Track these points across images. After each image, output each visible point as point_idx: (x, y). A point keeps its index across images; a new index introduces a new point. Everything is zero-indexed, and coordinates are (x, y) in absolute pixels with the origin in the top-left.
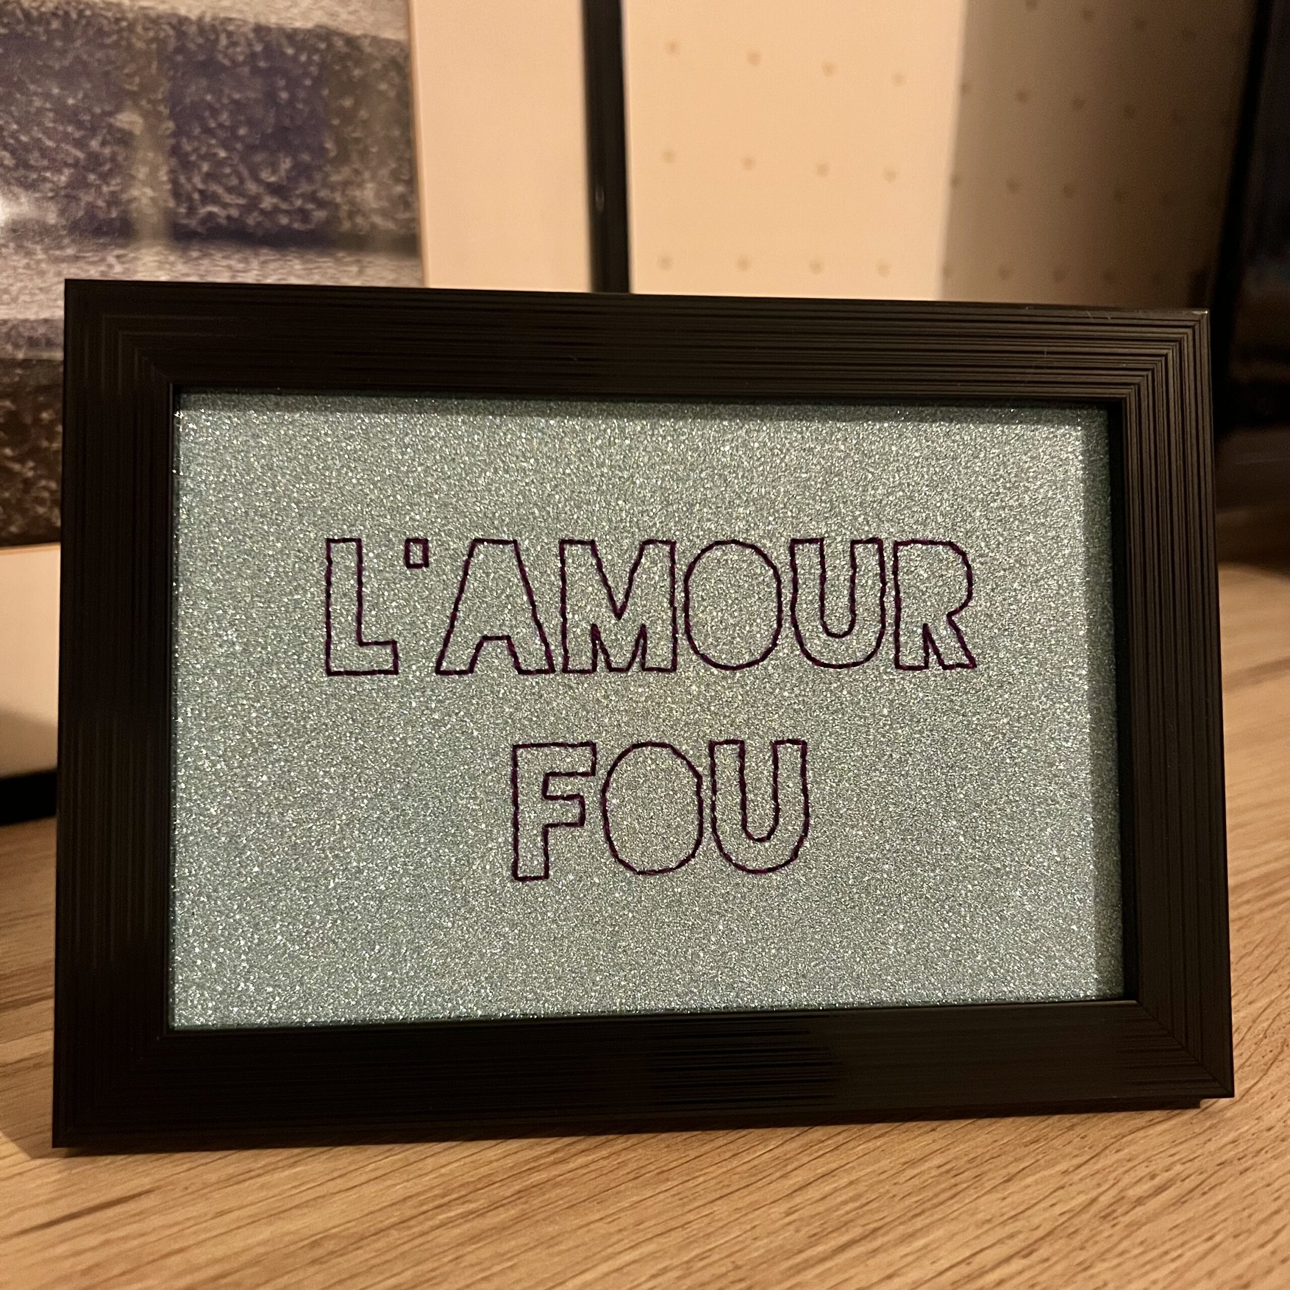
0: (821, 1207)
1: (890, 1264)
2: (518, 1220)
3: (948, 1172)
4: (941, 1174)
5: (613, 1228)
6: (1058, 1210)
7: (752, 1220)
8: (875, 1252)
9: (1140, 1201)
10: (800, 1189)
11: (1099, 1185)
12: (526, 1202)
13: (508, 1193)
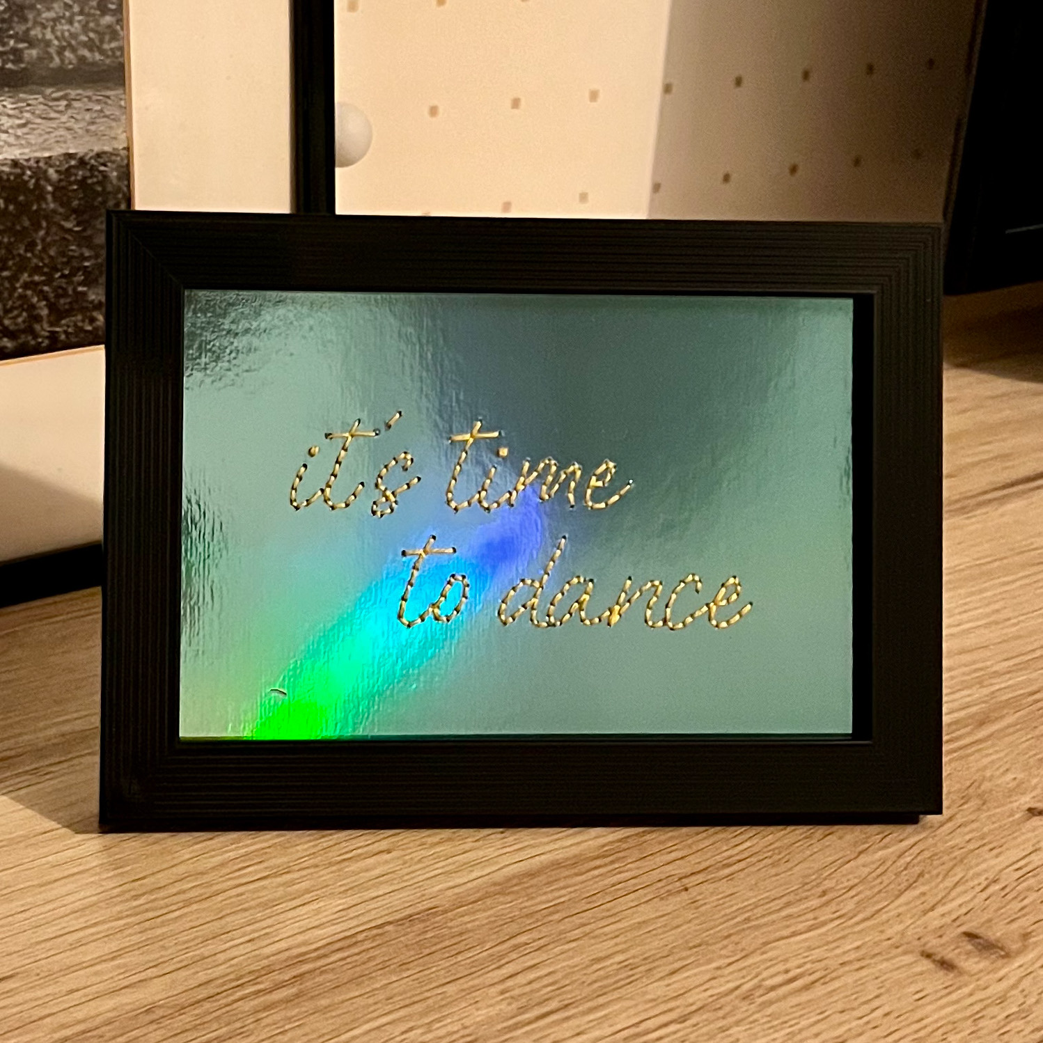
0: (528, 989)
1: (579, 1026)
2: (297, 996)
3: (626, 966)
4: (621, 968)
5: (371, 1001)
6: (709, 993)
7: (474, 998)
8: (568, 1018)
9: (773, 988)
10: (511, 977)
11: (743, 977)
12: (301, 984)
13: (287, 978)
